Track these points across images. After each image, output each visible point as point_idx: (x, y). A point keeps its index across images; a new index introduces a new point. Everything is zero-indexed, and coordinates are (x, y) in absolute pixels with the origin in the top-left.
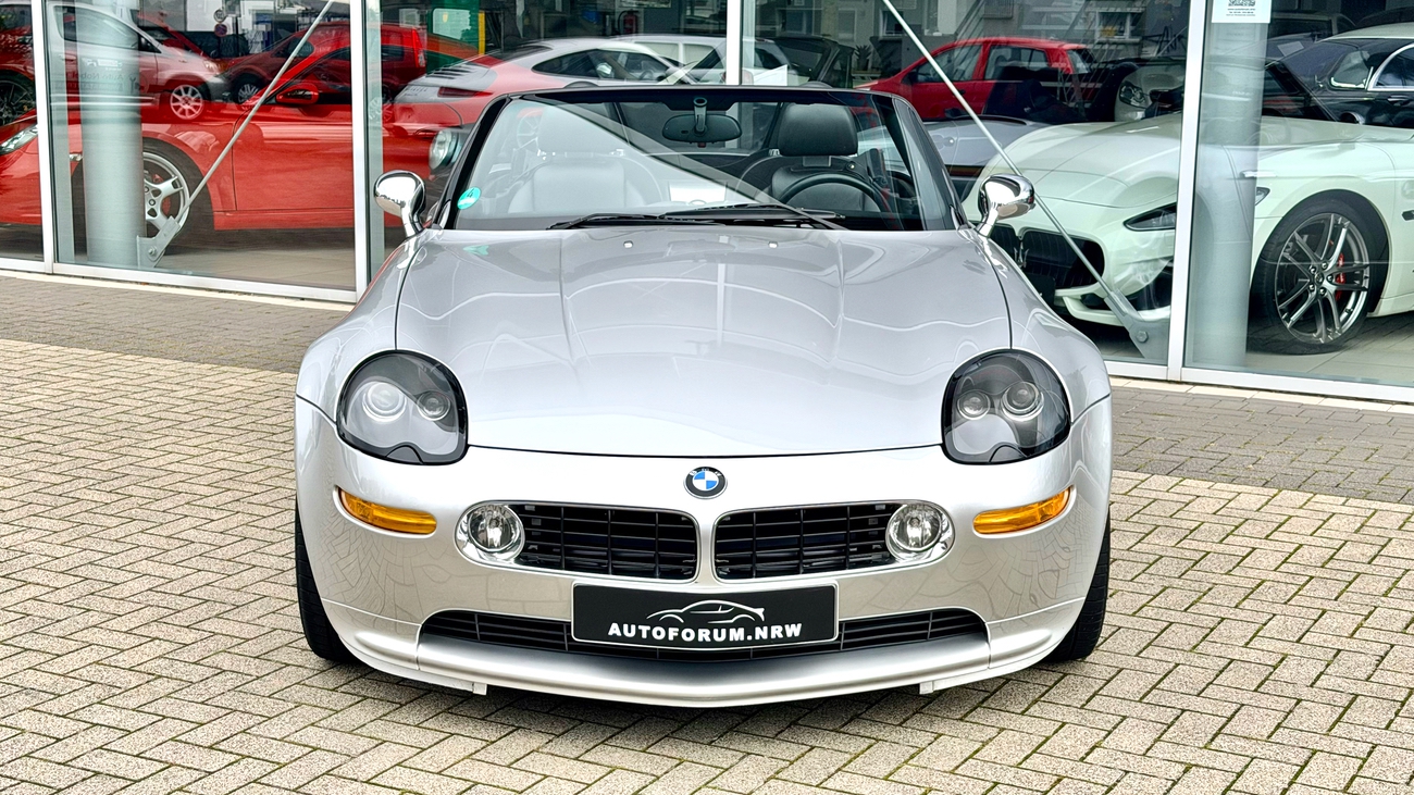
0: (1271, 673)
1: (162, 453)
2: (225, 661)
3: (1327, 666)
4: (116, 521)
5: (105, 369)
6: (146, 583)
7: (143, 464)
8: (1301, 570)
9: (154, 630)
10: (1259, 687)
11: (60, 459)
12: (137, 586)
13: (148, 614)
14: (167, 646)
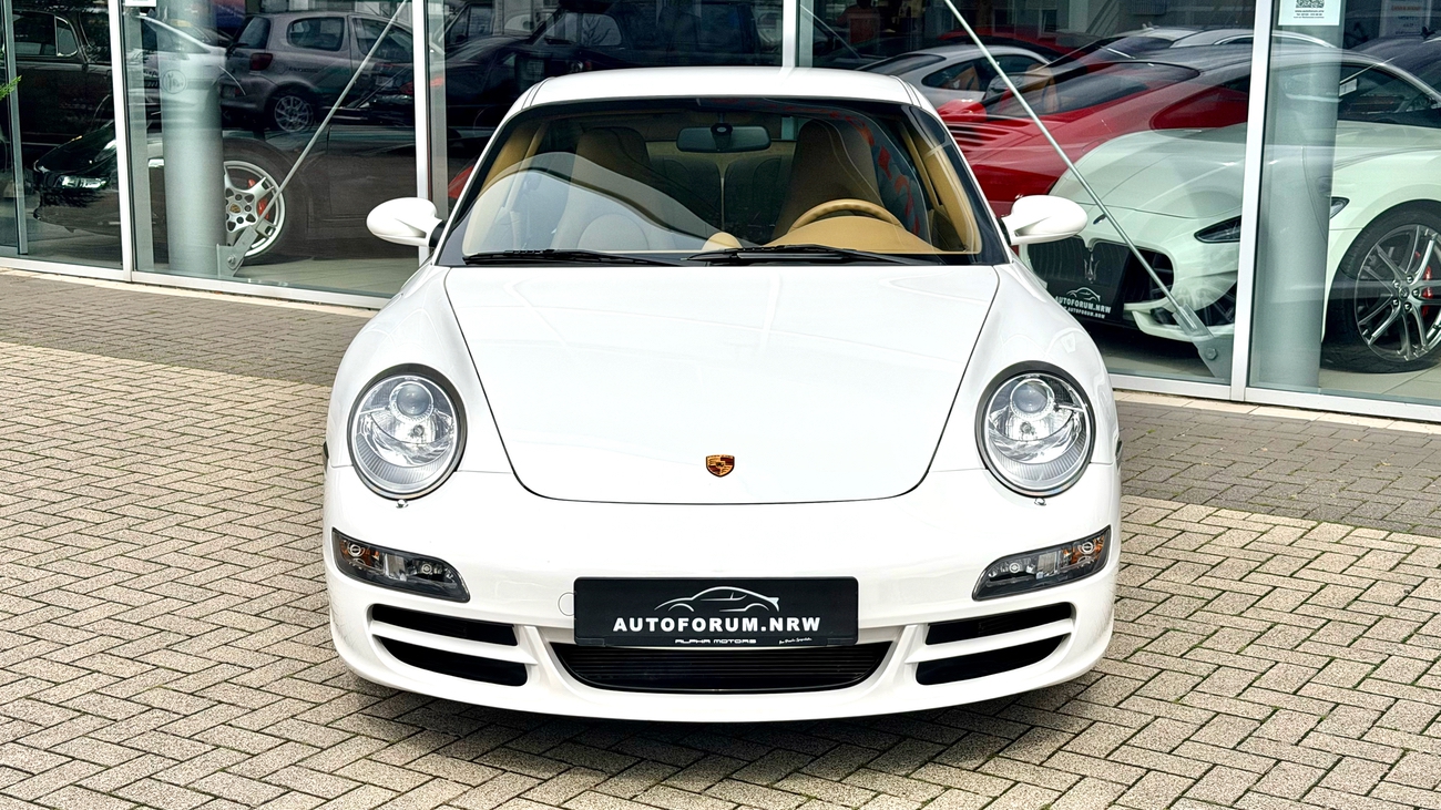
0: (1255, 730)
1: (171, 470)
2: (156, 698)
3: (1319, 722)
4: (100, 543)
5: (148, 381)
6: (108, 610)
7: (149, 482)
8: (1319, 611)
9: (96, 664)
10: (1239, 743)
11: (68, 475)
12: (96, 613)
13: (97, 644)
14: (103, 679)
